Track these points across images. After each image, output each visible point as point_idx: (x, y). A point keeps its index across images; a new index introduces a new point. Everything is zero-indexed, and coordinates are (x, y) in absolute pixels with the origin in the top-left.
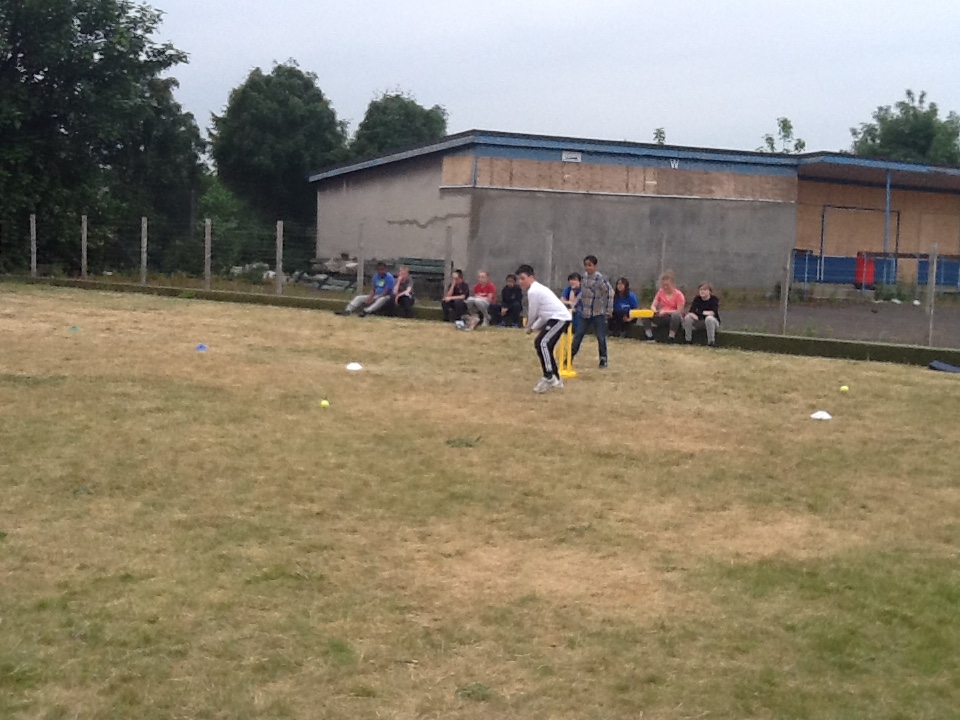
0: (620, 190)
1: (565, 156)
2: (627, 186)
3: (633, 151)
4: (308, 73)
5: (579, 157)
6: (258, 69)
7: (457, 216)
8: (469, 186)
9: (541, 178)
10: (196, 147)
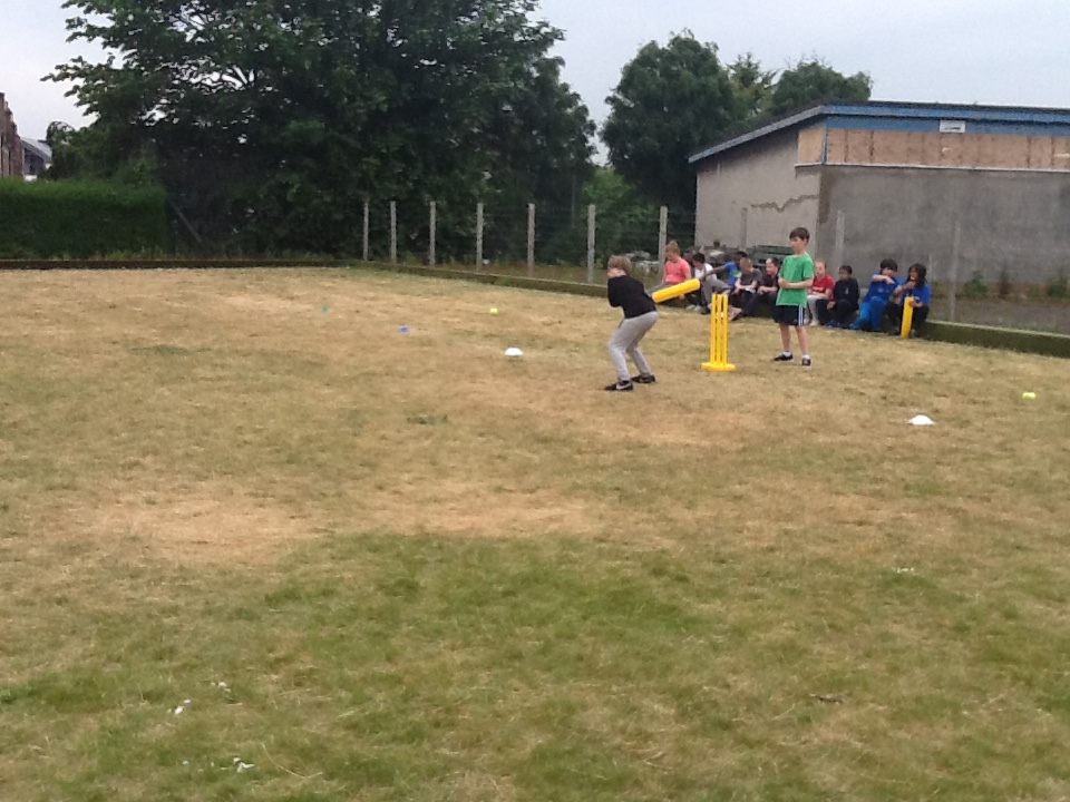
0: (1018, 166)
1: (943, 127)
2: (1028, 160)
3: (1036, 118)
4: (707, 44)
5: (963, 127)
6: (653, 43)
7: (808, 197)
8: (819, 163)
9: (911, 152)
10: (585, 129)
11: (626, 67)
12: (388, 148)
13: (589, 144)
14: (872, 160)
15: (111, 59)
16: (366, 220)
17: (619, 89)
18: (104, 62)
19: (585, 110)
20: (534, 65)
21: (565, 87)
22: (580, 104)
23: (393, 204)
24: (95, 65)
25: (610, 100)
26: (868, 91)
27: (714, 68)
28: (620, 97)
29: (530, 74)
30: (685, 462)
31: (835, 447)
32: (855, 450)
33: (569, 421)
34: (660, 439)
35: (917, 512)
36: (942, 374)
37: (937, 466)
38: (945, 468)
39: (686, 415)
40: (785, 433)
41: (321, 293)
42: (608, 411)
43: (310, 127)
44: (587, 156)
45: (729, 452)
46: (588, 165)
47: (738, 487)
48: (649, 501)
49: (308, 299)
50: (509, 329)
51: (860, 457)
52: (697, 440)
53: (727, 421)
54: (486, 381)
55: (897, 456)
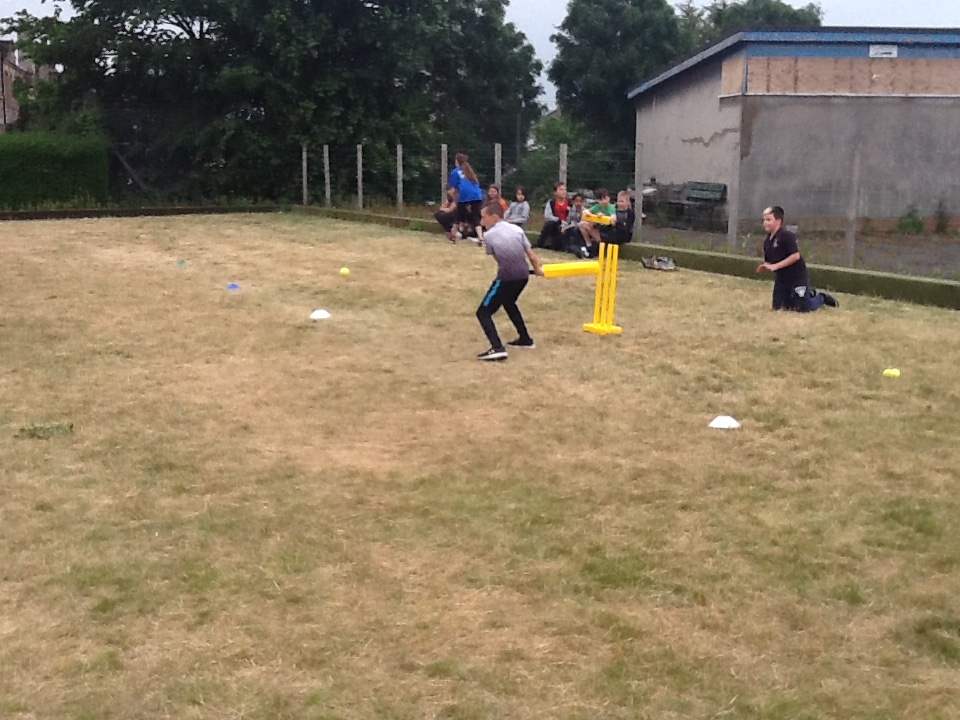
0: (955, 92)
1: (874, 51)
5: (894, 52)
7: (731, 130)
8: (740, 94)
9: (838, 80)
10: (531, 68)
11: (569, 5)
12: (325, 92)
13: (536, 84)
14: (795, 91)
15: (57, 13)
16: (305, 164)
17: (564, 27)
18: (51, 15)
19: (530, 49)
20: (480, 5)
21: (511, 26)
22: (526, 43)
23: (326, 148)
24: (40, 18)
25: (553, 38)
26: (818, 21)
28: (565, 34)
29: (474, 14)
30: (312, 510)
31: (561, 473)
32: (583, 481)
33: (246, 428)
34: (331, 460)
35: (561, 634)
36: (803, 338)
37: (679, 514)
38: (686, 518)
39: (418, 412)
40: (518, 446)
41: (209, 243)
42: (322, 407)
43: (244, 73)
44: (535, 96)
45: (399, 486)
46: (536, 105)
47: (327, 571)
48: (141, 611)
49: (183, 250)
50: (352, 284)
51: (578, 493)
52: (383, 460)
53: (460, 424)
54: (231, 359)
55: (636, 492)
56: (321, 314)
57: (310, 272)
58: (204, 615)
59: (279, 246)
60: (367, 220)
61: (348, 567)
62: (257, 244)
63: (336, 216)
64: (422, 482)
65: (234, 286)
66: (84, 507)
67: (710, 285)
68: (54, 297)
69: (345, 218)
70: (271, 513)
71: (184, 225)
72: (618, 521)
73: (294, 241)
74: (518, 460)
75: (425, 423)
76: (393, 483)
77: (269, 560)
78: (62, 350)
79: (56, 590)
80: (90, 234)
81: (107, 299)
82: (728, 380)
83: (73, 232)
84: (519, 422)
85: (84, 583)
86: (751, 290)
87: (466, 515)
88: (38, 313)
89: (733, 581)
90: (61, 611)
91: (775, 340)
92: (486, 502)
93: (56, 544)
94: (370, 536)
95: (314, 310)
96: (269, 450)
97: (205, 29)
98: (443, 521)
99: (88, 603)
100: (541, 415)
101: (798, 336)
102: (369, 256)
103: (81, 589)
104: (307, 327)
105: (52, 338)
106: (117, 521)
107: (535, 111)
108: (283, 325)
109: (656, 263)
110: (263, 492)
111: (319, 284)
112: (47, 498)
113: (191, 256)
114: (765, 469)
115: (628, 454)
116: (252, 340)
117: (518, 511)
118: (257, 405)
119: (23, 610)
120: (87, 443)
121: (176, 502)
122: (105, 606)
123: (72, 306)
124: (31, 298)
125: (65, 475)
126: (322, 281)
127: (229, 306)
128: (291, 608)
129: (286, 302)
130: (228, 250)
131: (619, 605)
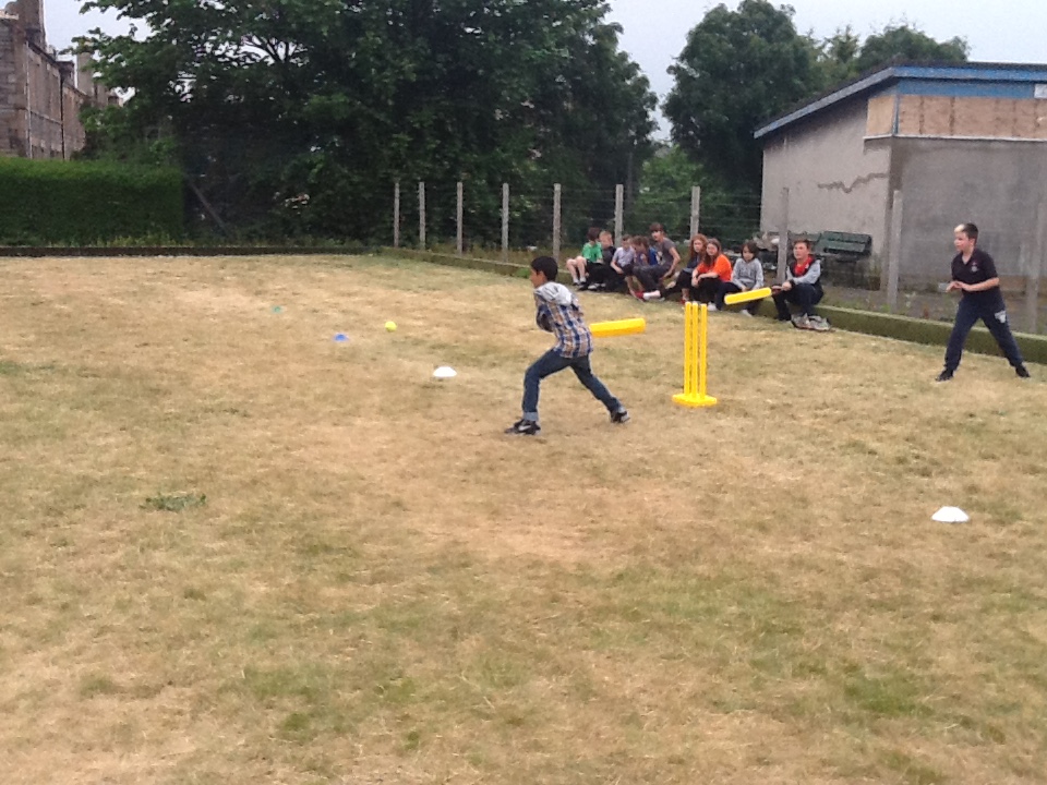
1: (1039, 91)
7: (877, 176)
8: (890, 135)
9: (999, 122)
10: (645, 103)
11: (690, 33)
12: (421, 123)
13: (650, 119)
14: (952, 132)
15: (133, 31)
16: (397, 202)
17: (682, 58)
18: (126, 34)
19: (645, 81)
20: (591, 32)
21: (624, 56)
22: (640, 74)
23: (422, 185)
24: (114, 37)
25: (671, 70)
26: (964, 57)
27: (789, 33)
28: (684, 66)
29: (583, 43)
30: (502, 608)
31: (778, 571)
32: (806, 580)
33: (398, 504)
34: (505, 546)
35: (845, 776)
36: (1002, 414)
37: (933, 625)
38: (944, 631)
39: (589, 491)
40: (715, 535)
41: (300, 287)
42: (477, 482)
43: (335, 101)
44: (648, 132)
45: (594, 581)
46: (649, 142)
47: (541, 685)
48: (339, 731)
49: (276, 294)
50: (471, 338)
51: (807, 597)
52: (565, 548)
53: (640, 506)
54: (359, 422)
55: (874, 597)
56: (445, 372)
57: (421, 323)
58: (413, 737)
59: (380, 293)
60: (470, 266)
61: (565, 680)
62: (356, 288)
63: (433, 260)
64: (620, 577)
65: (341, 337)
66: (239, 597)
67: (876, 350)
68: (146, 344)
69: (444, 262)
70: (455, 609)
71: (271, 267)
72: (864, 631)
73: (395, 287)
74: (721, 553)
75: (600, 504)
76: (584, 576)
77: (470, 669)
78: (169, 406)
79: (233, 699)
80: (169, 274)
81: (206, 348)
82: (935, 463)
83: (150, 271)
84: (709, 506)
85: (265, 692)
86: (924, 357)
87: (684, 621)
88: (132, 362)
89: (1027, 714)
90: (245, 727)
91: (971, 416)
92: (702, 604)
93: (217, 640)
94: (578, 642)
95: (436, 367)
96: (430, 532)
97: (290, 53)
98: (660, 628)
99: (274, 718)
100: (729, 498)
101: (995, 412)
102: (481, 305)
103: (261, 699)
104: (434, 387)
105: (157, 391)
106: (281, 614)
107: (648, 149)
108: (407, 383)
109: (808, 322)
110: (439, 583)
111: (434, 337)
112: (195, 584)
113: (286, 302)
114: (1015, 572)
115: (847, 549)
116: (377, 399)
117: (745, 617)
118: (403, 475)
119: (199, 724)
120: (223, 518)
121: (342, 592)
122: (295, 722)
123: (168, 356)
124: (120, 344)
125: (207, 555)
126: (436, 333)
127: (340, 360)
128: (514, 732)
129: (404, 357)
130: (325, 295)
131: (900, 740)
